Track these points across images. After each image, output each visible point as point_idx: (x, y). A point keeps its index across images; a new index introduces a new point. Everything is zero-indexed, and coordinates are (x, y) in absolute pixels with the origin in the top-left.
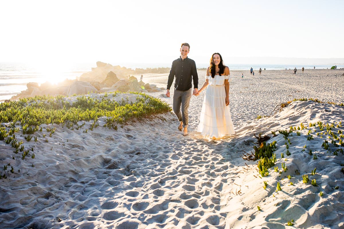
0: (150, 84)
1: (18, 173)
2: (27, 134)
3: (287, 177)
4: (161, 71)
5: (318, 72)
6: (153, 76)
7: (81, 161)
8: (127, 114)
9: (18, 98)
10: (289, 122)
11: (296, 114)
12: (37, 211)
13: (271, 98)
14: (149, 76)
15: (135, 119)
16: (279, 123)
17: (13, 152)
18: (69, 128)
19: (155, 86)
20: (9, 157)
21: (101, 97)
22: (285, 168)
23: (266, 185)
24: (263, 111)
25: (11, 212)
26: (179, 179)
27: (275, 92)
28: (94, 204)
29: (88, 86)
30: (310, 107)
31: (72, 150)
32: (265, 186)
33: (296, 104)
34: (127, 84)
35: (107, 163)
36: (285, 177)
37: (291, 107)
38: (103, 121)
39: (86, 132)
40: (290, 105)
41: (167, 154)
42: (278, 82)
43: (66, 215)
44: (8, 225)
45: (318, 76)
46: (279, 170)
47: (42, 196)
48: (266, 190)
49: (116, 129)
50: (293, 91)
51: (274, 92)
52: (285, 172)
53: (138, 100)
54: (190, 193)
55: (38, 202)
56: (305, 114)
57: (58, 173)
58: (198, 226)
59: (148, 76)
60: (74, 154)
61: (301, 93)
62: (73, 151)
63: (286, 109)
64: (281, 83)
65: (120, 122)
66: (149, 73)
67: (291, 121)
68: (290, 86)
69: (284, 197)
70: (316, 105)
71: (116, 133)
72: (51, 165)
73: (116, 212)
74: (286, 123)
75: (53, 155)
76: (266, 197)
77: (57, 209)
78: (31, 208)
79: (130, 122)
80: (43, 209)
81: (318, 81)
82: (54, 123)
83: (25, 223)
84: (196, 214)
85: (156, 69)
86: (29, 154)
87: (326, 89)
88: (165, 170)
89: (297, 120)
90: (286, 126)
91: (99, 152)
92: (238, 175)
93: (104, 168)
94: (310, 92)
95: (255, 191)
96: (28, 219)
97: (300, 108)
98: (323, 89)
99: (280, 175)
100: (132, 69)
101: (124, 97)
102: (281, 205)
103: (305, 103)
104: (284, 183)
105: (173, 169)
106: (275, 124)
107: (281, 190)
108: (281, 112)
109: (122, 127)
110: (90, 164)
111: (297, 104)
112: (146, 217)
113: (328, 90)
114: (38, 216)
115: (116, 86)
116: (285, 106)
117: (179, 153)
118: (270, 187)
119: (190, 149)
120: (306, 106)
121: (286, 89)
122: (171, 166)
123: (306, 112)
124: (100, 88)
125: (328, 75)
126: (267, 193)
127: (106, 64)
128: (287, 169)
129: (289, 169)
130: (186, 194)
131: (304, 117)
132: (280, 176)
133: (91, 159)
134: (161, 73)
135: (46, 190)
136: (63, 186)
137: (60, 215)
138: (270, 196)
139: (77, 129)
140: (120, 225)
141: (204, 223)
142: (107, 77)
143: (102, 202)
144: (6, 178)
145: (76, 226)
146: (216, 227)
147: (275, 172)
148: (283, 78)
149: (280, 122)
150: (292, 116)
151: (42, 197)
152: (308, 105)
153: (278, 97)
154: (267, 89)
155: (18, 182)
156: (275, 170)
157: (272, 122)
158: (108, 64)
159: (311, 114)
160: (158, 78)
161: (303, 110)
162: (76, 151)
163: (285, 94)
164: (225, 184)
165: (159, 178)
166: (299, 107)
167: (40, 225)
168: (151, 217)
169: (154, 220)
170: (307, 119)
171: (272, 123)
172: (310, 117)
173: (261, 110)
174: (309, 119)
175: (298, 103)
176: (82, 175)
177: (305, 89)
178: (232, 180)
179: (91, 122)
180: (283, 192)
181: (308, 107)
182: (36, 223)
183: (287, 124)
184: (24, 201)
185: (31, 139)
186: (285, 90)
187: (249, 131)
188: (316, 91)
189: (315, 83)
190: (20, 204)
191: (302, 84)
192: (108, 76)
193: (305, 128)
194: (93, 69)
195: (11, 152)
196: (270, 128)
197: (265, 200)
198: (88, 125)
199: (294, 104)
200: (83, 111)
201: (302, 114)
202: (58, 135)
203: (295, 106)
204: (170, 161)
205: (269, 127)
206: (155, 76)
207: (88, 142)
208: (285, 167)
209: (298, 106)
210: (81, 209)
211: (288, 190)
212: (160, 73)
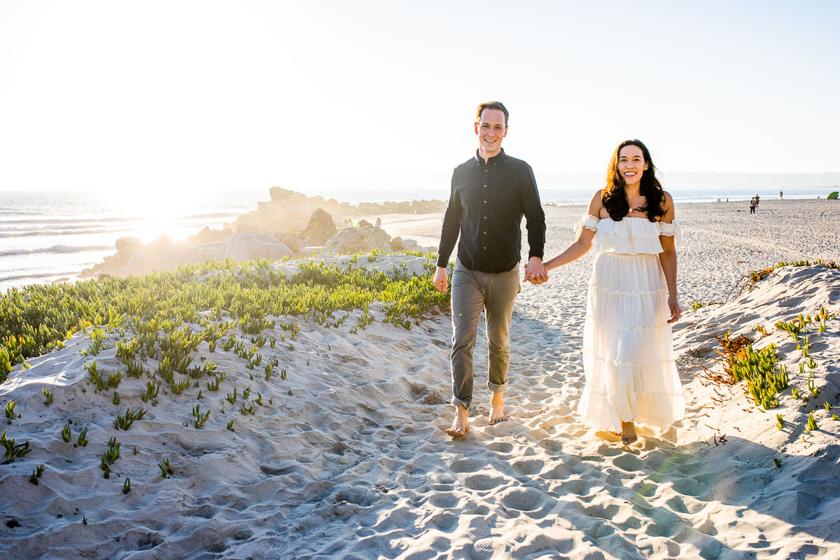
0: (404, 238)
1: (270, 406)
2: (249, 333)
3: (822, 407)
4: (421, 207)
5: (798, 206)
6: (401, 219)
7: (371, 386)
8: (420, 297)
9: (96, 273)
10: (779, 309)
11: (792, 293)
12: (335, 475)
13: (698, 269)
14: (394, 220)
15: (437, 308)
16: (757, 314)
17: (245, 366)
18: (321, 324)
19: (415, 244)
20: (241, 375)
21: (343, 263)
22: (815, 390)
23: (782, 422)
24: (690, 294)
25: (291, 474)
26: (579, 422)
27: (703, 254)
28: (433, 465)
29: (273, 242)
30: (823, 278)
31: (345, 366)
32: (780, 425)
33: (787, 273)
34: (362, 237)
35: (418, 394)
36: (817, 407)
37: (776, 280)
38: (377, 311)
39: (355, 333)
40: (772, 275)
41: (533, 377)
42: (705, 231)
43: (392, 482)
44: (294, 496)
45: (800, 215)
46: (801, 394)
47: (328, 448)
48: (784, 431)
49: (407, 326)
50: (746, 252)
51: (701, 253)
52: (815, 397)
53: (428, 268)
54: (615, 445)
55: (327, 459)
56: (813, 292)
57: (338, 408)
58: (657, 498)
59: (392, 221)
60: (351, 373)
61: (765, 255)
62: (349, 368)
63: (764, 285)
64: (714, 233)
65: (412, 313)
66: (391, 212)
67: (785, 309)
68: (737, 240)
69: (826, 440)
70: (834, 274)
71: (410, 335)
72: (320, 393)
73: (485, 476)
74: (776, 312)
75: (317, 375)
76: (786, 443)
77: (368, 471)
78: (320, 469)
79: (429, 316)
80: (343, 470)
81: (801, 226)
82: (289, 313)
83: (321, 493)
84: (646, 479)
85: (406, 203)
86: (274, 372)
87: (823, 245)
88: (541, 406)
89: (798, 307)
90: (775, 318)
91: (398, 372)
92: (700, 413)
93: (418, 403)
94: (785, 253)
95: (759, 435)
96: (324, 487)
97: (798, 281)
98: (816, 245)
99: (805, 403)
100: (351, 205)
101: (396, 263)
102: (825, 454)
103: (808, 271)
104: (818, 417)
105: (561, 404)
106: (747, 315)
107: (816, 429)
108: (753, 292)
109: (417, 324)
110: (390, 393)
111: (789, 272)
112: (549, 484)
113: (828, 248)
114: (341, 481)
115: (335, 244)
116: (761, 279)
117: (555, 375)
118: (792, 425)
119: (574, 368)
120: (812, 276)
121: (727, 247)
122: (552, 399)
123: (816, 289)
124: (298, 247)
125: (823, 213)
126: (787, 437)
127: (293, 192)
128: (818, 392)
129: (822, 392)
130: (609, 447)
131: (813, 300)
132: (805, 406)
133: (388, 384)
134: (420, 212)
135: (330, 438)
136: (358, 433)
137: (379, 480)
138: (795, 442)
139: (336, 326)
140: (506, 497)
141: (669, 493)
142: (310, 223)
143: (449, 461)
144: (253, 414)
145: (423, 499)
146: (696, 498)
147: (794, 398)
148: (716, 222)
149: (758, 312)
150: (784, 298)
151: (329, 451)
152: (818, 275)
153: (712, 264)
154: (682, 247)
155: (276, 422)
156: (794, 396)
157: (738, 311)
158: (297, 193)
159: (829, 292)
160: (414, 224)
161: (808, 284)
162: (353, 368)
163: (727, 257)
164: (679, 430)
165: (538, 420)
166: (796, 279)
167: (353, 497)
168: (559, 484)
169: (568, 490)
170: (822, 302)
171: (739, 314)
172: (828, 299)
173: (684, 294)
174: (827, 302)
175: (791, 270)
176: (384, 413)
177: (773, 246)
178: (693, 421)
179: (356, 313)
180: (823, 431)
181: (818, 279)
182: (343, 494)
183: (777, 315)
184: (302, 456)
185: (264, 343)
186: (725, 250)
187: (691, 332)
188: (801, 251)
189: (795, 233)
190: (295, 460)
191: (763, 234)
192: (312, 220)
193: (831, 318)
194: (260, 204)
195: (241, 366)
196: (738, 323)
197: (785, 448)
198: (355, 320)
199: (783, 274)
200: (331, 289)
201: (807, 293)
202: (306, 338)
203: (786, 278)
204: (544, 390)
205: (736, 322)
206: (408, 221)
207: (368, 351)
208: (813, 388)
209: (793, 278)
210: (411, 473)
211: (833, 428)
212: (417, 213)
